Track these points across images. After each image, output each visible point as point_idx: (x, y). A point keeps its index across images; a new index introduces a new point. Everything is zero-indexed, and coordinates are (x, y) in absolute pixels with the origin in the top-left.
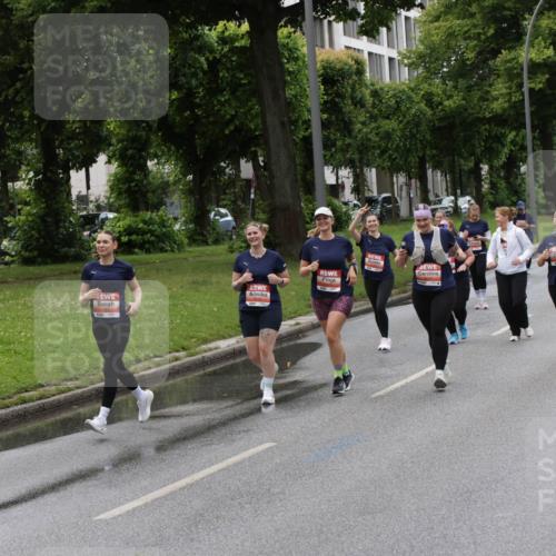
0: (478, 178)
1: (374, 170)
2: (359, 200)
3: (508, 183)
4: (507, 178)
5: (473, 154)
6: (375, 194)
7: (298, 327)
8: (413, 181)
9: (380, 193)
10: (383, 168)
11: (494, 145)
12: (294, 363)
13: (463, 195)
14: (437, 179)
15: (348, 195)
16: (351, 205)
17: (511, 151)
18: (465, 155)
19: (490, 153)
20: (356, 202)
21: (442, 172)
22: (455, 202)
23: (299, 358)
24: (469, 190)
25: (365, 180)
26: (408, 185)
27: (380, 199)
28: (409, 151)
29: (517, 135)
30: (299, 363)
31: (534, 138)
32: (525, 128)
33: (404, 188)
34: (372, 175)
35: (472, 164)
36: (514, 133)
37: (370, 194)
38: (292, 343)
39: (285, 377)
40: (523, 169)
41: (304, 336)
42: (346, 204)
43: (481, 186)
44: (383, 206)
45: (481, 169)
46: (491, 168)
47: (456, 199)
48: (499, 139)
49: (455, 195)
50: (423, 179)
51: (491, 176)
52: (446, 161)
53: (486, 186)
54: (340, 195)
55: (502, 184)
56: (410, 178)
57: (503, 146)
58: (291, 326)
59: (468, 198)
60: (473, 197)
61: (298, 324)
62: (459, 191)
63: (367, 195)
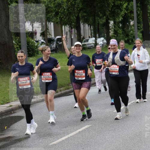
0: (108, 28)
1: (52, 24)
2: (44, 40)
3: (124, 30)
4: (123, 28)
5: (105, 15)
6: (53, 36)
7: (10, 108)
8: (73, 30)
9: (55, 36)
10: (57, 23)
11: (116, 11)
12: (8, 127)
13: (99, 37)
14: (86, 29)
15: (39, 37)
16: (40, 42)
17: (125, 13)
18: (101, 15)
19: (114, 15)
21: (88, 25)
22: (96, 41)
23: (11, 124)
24: (103, 35)
25: (47, 29)
26: (71, 32)
27: (55, 39)
28: (70, 13)
29: (128, 4)
30: (11, 126)
31: (137, 6)
32: (133, 1)
33: (69, 33)
34: (51, 26)
35: (104, 21)
37: (50, 37)
38: (8, 116)
39: (3, 135)
40: (132, 23)
41: (14, 113)
42: (37, 42)
43: (109, 32)
44: (57, 43)
45: (109, 23)
46: (115, 23)
47: (96, 39)
48: (119, 7)
49: (95, 37)
50: (78, 28)
51: (114, 27)
52: (91, 19)
53: (112, 32)
54: (34, 37)
55: (120, 31)
56: (72, 28)
57: (121, 10)
58: (7, 107)
59: (102, 39)
60: (105, 38)
61: (11, 106)
62: (97, 35)
63: (48, 37)
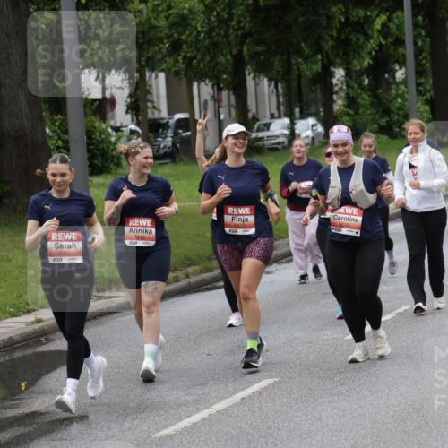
0: (328, 90)
1: (162, 76)
2: (138, 124)
3: (375, 96)
4: (373, 89)
5: (318, 49)
6: (164, 114)
7: (37, 326)
8: (225, 94)
9: (171, 112)
10: (177, 73)
11: (353, 37)
12: (31, 383)
13: (304, 116)
14: (262, 91)
16: (126, 131)
17: (380, 45)
18: (307, 51)
19: (345, 50)
20: (133, 127)
21: (270, 80)
22: (292, 128)
23: (40, 375)
24: (313, 110)
25: (148, 92)
26: (217, 101)
27: (171, 122)
28: (216, 45)
29: (390, 19)
31: (416, 25)
32: (402, 9)
33: (211, 104)
34: (159, 83)
35: (317, 67)
36: (384, 18)
37: (156, 116)
38: (29, 352)
39: (17, 406)
40: (400, 75)
41: (48, 341)
42: (117, 129)
43: (333, 102)
44: (176, 134)
45: (332, 75)
46: (348, 74)
47: (293, 123)
48: (362, 27)
49: (291, 116)
50: (240, 90)
51: (348, 86)
52: (277, 63)
53: (340, 102)
54: (109, 115)
55: (365, 99)
56: (220, 90)
57: (368, 37)
58: (28, 324)
59: (311, 121)
60: (319, 120)
61: (38, 321)
62: (297, 110)
63: (150, 116)
